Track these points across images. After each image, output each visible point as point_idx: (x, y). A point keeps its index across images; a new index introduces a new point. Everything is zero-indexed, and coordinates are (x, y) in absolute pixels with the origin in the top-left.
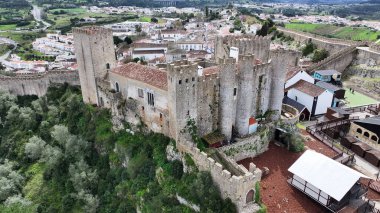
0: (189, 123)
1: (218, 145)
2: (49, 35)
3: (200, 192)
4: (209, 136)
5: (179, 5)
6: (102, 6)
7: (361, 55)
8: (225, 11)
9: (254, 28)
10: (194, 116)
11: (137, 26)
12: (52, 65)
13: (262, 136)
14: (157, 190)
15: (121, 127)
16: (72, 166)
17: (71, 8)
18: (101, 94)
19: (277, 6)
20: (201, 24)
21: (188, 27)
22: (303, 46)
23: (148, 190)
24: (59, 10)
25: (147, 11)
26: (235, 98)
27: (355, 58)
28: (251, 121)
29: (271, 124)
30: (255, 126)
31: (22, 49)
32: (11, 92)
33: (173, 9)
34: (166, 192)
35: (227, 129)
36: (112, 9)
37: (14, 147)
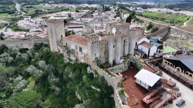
0: (96, 59)
1: (107, 67)
2: (25, 19)
3: (100, 83)
4: (104, 64)
5: (90, 3)
6: (51, 4)
7: (171, 30)
8: (112, 7)
9: (126, 16)
10: (98, 56)
11: (69, 14)
12: (28, 34)
13: (125, 64)
14: (83, 84)
15: (68, 61)
16: (49, 76)
17: (35, 4)
18: (59, 48)
19: (139, 3)
20: (100, 13)
21: (94, 14)
22: (148, 25)
23: (80, 85)
24: (29, 6)
25: (73, 6)
26: (114, 49)
27: (169, 31)
28: (121, 58)
29: (129, 59)
30: (123, 60)
31: (12, 26)
32: (17, 47)
33: (86, 5)
34: (87, 85)
35: (111, 61)
36: (56, 5)
37: (20, 71)
